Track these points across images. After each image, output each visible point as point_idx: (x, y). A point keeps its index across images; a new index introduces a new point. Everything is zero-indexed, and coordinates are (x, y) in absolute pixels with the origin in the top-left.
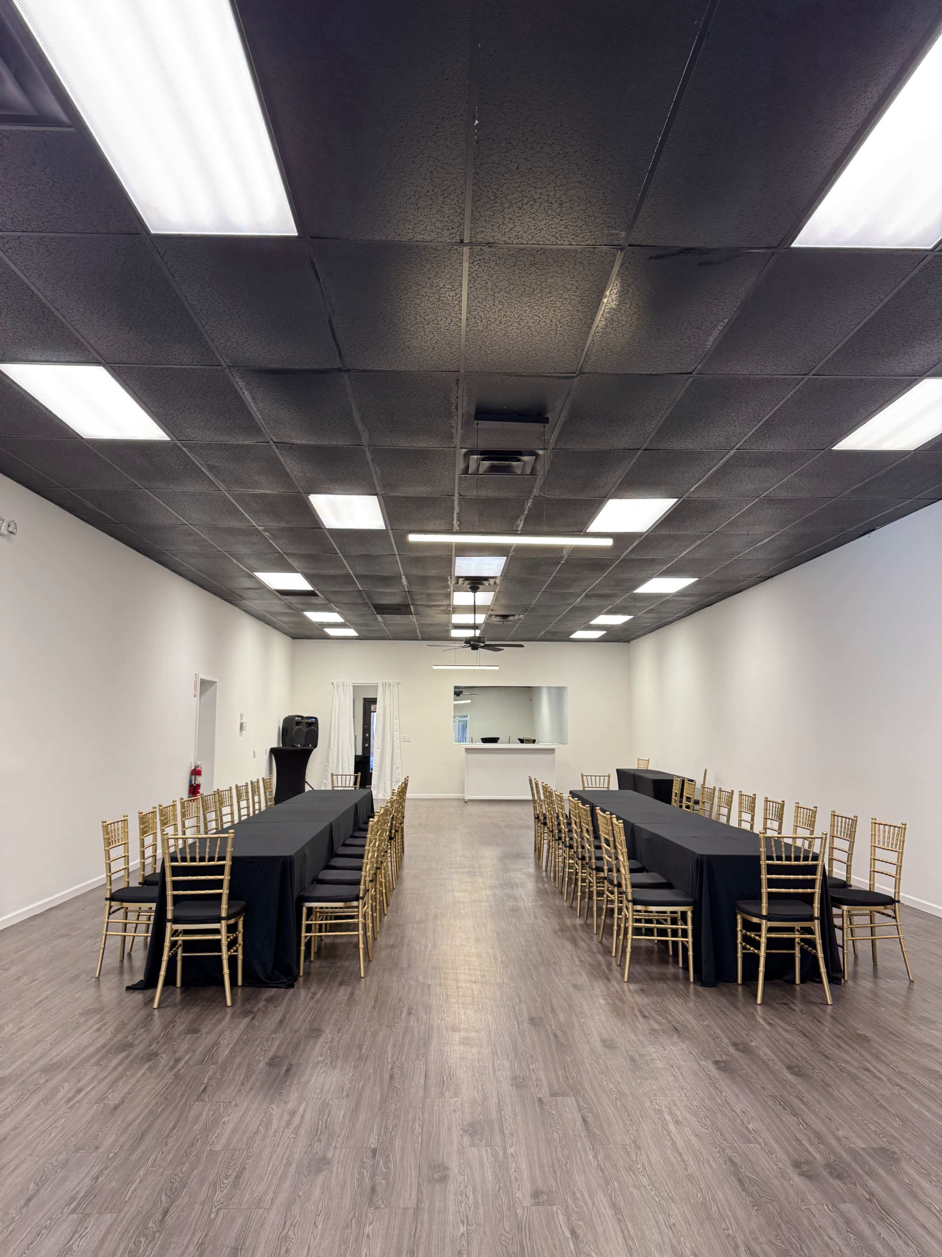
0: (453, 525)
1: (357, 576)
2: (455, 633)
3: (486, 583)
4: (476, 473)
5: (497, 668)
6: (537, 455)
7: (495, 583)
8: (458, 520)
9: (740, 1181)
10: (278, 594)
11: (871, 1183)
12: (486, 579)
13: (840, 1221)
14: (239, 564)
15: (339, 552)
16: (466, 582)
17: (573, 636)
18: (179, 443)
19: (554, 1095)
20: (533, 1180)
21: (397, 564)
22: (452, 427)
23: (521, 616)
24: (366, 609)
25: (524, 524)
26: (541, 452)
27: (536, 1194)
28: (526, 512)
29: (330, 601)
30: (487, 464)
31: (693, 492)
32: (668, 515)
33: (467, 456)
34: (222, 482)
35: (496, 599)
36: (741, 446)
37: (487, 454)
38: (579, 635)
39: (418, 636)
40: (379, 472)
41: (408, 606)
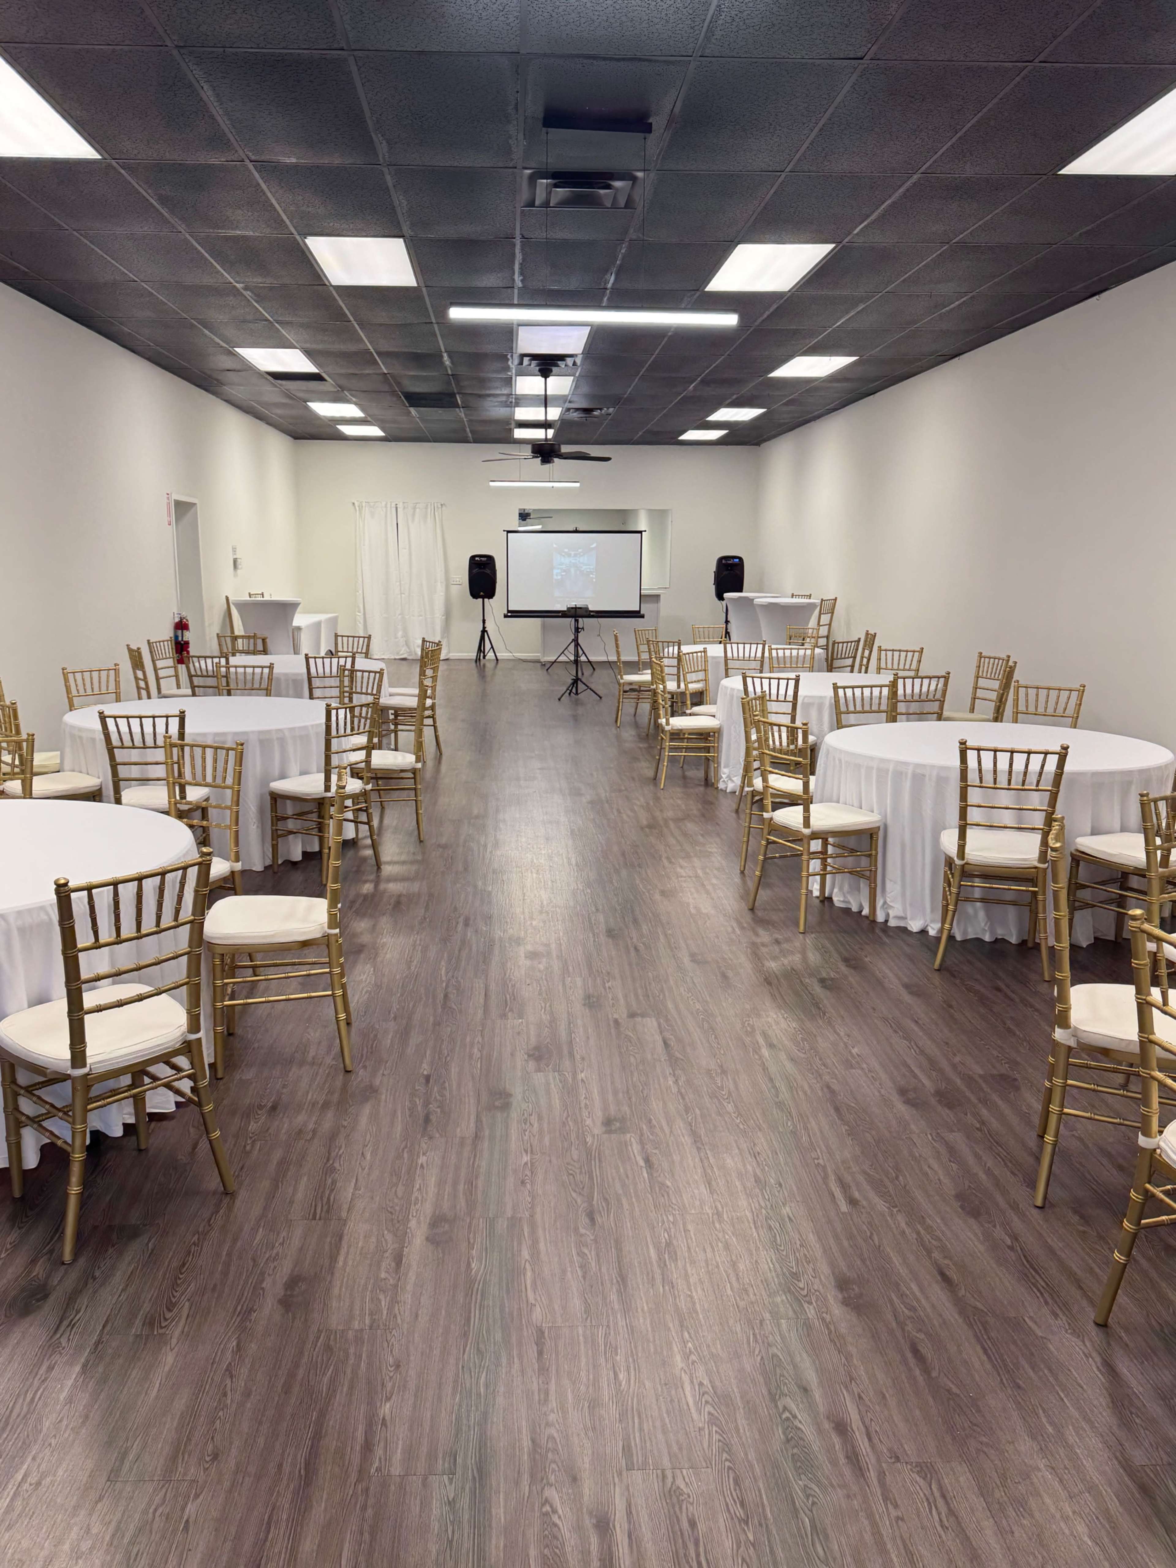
0: (514, 280)
1: (379, 354)
2: (520, 433)
3: (562, 364)
4: (546, 204)
5: (578, 485)
6: (634, 179)
7: (574, 364)
8: (521, 273)
9: (837, 1110)
10: (269, 377)
11: (984, 1112)
12: (562, 357)
13: (943, 1150)
14: (213, 337)
15: (352, 319)
16: (534, 363)
17: (682, 438)
18: (113, 162)
19: (632, 1015)
20: (605, 1109)
21: (435, 335)
22: (510, 137)
23: (611, 410)
24: (395, 399)
25: (616, 279)
26: (640, 174)
27: (608, 1122)
28: (618, 262)
29: (342, 388)
30: (561, 192)
31: (857, 234)
32: (821, 267)
33: (532, 179)
34: (180, 219)
35: (577, 387)
36: (929, 168)
37: (562, 178)
38: (691, 435)
39: (467, 437)
40: (405, 203)
41: (452, 395)
